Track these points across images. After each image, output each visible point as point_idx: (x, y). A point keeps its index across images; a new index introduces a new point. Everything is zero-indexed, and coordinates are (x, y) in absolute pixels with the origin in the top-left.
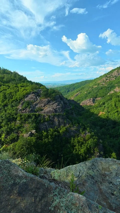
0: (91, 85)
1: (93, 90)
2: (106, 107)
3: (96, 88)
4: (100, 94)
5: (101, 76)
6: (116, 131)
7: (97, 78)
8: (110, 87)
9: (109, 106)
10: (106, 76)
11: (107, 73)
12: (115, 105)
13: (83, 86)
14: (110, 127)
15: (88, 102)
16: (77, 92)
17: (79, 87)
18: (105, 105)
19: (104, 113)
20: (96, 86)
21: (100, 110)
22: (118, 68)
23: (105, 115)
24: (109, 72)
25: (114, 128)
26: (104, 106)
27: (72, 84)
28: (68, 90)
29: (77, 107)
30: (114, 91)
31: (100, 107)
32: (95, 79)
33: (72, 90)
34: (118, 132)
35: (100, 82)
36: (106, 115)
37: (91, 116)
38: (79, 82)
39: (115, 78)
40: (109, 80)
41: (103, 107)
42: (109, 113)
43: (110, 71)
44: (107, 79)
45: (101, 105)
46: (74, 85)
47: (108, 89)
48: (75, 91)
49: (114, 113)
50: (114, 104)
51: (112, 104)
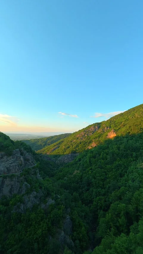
0: (70, 139)
1: (71, 144)
2: (81, 164)
3: (75, 143)
4: (79, 149)
5: (80, 131)
6: (90, 195)
7: (76, 132)
8: (88, 142)
9: (84, 163)
10: (84, 131)
11: (85, 128)
12: (90, 162)
13: (62, 140)
14: (84, 189)
15: (66, 158)
16: (55, 146)
17: (58, 140)
18: (81, 162)
19: (79, 171)
20: (75, 141)
21: (75, 168)
22: (94, 124)
23: (79, 174)
24: (86, 128)
25: (88, 190)
26: (79, 163)
27: (49, 137)
28: (44, 144)
29: (51, 165)
30: (91, 146)
31: (75, 164)
32: (74, 133)
33: (50, 143)
34: (92, 196)
35: (79, 136)
36: (81, 174)
37: (65, 176)
38: (58, 135)
39: (93, 134)
40: (87, 135)
41: (78, 165)
42: (84, 172)
43: (88, 127)
44: (85, 134)
45: (77, 162)
46: (52, 137)
47: (87, 144)
48: (53, 145)
49: (88, 171)
50: (88, 161)
51: (86, 160)
